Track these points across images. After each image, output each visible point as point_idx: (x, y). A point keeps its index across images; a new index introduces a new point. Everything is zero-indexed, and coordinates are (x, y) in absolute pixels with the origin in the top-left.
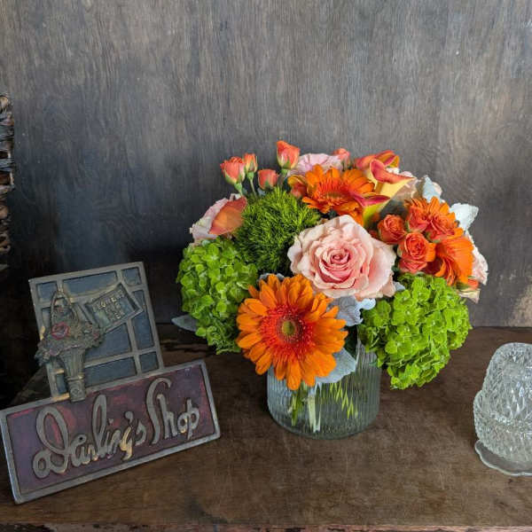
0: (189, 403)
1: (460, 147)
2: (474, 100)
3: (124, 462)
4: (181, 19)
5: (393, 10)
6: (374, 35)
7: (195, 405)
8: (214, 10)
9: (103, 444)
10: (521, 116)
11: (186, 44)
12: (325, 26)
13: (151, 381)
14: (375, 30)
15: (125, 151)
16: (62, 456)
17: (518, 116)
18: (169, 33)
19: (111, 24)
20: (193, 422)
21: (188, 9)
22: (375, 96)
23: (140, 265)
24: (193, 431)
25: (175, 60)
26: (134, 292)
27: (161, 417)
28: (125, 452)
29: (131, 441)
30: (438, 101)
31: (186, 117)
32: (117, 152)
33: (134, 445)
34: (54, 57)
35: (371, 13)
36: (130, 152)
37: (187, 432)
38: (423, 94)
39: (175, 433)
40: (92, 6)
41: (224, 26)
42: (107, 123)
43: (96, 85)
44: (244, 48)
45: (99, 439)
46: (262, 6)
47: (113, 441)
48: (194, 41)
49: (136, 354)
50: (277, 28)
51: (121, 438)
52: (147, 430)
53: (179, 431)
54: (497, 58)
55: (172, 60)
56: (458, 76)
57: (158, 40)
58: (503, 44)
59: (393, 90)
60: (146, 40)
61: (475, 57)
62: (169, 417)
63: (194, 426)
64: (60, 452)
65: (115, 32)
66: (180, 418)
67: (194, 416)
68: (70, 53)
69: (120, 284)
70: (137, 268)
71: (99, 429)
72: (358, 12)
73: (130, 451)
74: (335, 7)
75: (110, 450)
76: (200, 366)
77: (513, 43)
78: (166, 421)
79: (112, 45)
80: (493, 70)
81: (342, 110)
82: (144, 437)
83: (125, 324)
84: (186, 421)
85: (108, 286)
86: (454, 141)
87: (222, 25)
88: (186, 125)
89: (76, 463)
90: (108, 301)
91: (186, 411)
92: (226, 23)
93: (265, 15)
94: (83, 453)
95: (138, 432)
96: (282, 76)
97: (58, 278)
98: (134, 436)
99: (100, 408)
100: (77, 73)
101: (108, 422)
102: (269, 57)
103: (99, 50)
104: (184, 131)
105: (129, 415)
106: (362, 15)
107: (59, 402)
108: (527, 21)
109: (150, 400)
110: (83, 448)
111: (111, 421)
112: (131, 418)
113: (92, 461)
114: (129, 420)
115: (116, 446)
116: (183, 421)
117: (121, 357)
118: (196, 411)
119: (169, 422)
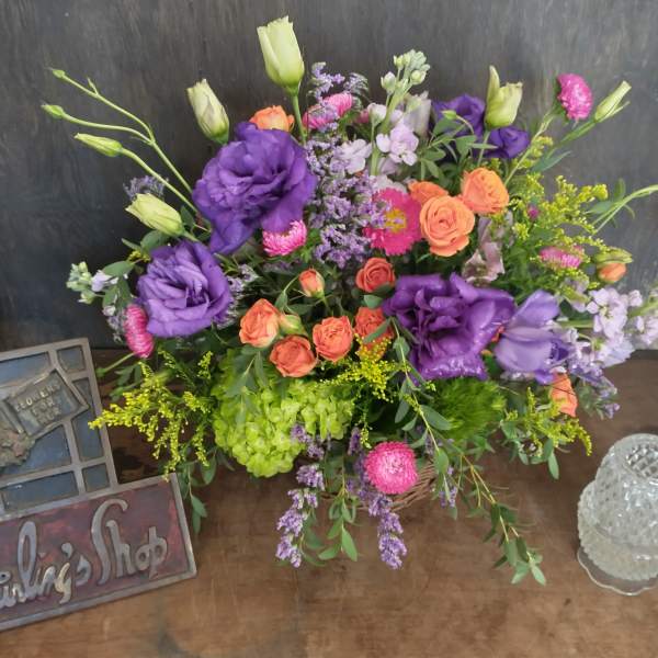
0: (153, 531)
3: (61, 605)
7: (161, 535)
9: (31, 585)
13: (98, 502)
20: (159, 556)
23: (84, 342)
24: (158, 567)
26: (74, 382)
27: (111, 549)
28: (62, 594)
29: (69, 581)
33: (73, 587)
37: (149, 568)
39: (131, 571)
45: (26, 577)
47: (45, 580)
49: (77, 467)
51: (57, 574)
52: (92, 566)
62: (123, 549)
63: (158, 561)
66: (139, 552)
67: (159, 548)
69: (55, 371)
70: (80, 347)
71: (25, 564)
73: (67, 592)
75: (41, 591)
78: (118, 553)
82: (87, 575)
83: (62, 426)
84: (148, 555)
85: (37, 374)
90: (35, 396)
91: (148, 543)
94: (6, 595)
95: (79, 569)
98: (74, 574)
99: (27, 538)
101: (37, 555)
105: (68, 548)
109: (96, 529)
110: (6, 588)
111: (42, 555)
112: (70, 552)
113: (18, 604)
114: (66, 554)
115: (49, 586)
116: (143, 555)
117: (57, 471)
118: (163, 542)
119: (123, 556)
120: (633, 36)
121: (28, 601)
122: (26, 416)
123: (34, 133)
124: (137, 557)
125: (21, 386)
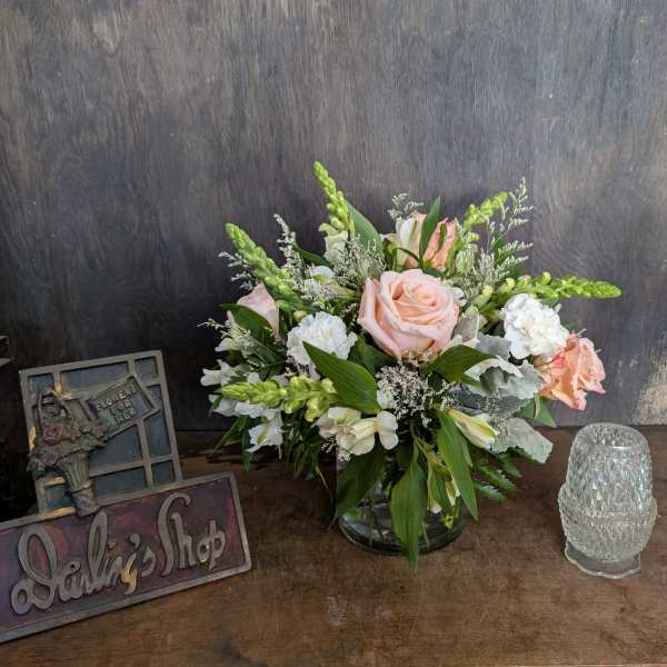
0: (213, 524)
1: (561, 207)
2: (574, 150)
3: (125, 597)
4: (222, 63)
5: (473, 48)
6: (451, 78)
7: (220, 528)
8: (260, 52)
9: (99, 575)
10: (631, 169)
11: (229, 92)
12: (392, 68)
13: (164, 495)
14: (452, 71)
15: (157, 219)
16: (47, 588)
17: (628, 169)
18: (208, 80)
19: (139, 70)
20: (217, 548)
21: (230, 52)
22: (455, 148)
23: (158, 354)
24: (216, 560)
25: (215, 111)
26: (149, 387)
27: (175, 542)
28: (128, 584)
29: (136, 571)
30: (531, 153)
31: (229, 179)
32: (147, 221)
33: (139, 578)
34: (71, 111)
35: (446, 52)
36: (163, 221)
37: (208, 561)
38: (513, 145)
39: (192, 562)
40: (116, 52)
41: (274, 71)
42: (135, 187)
43: (121, 142)
44: (296, 95)
45: (95, 566)
46: (316, 47)
47: (112, 571)
48: (237, 89)
49: (148, 462)
50: (336, 72)
51: (123, 566)
52: (157, 557)
53: (198, 560)
54: (598, 101)
55: (212, 112)
56: (553, 123)
57: (194, 88)
58: (605, 85)
59: (477, 141)
60: (180, 89)
61: (572, 101)
62: (186, 541)
63: (217, 554)
64: (45, 581)
65: (143, 80)
66: (201, 544)
67: (218, 541)
68: (90, 106)
69: (132, 377)
70: (154, 358)
71: (96, 554)
72: (430, 52)
73: (133, 584)
74: (403, 46)
75: (108, 582)
76: (228, 479)
77: (616, 84)
78: (181, 547)
79: (140, 96)
80: (594, 115)
81: (417, 166)
82: (153, 566)
83: (135, 425)
84: (208, 547)
85: (116, 379)
86: (552, 200)
87: (270, 70)
88: (231, 188)
89: (65, 595)
90: (114, 397)
91: (208, 535)
92: (276, 67)
93: (320, 57)
94: (74, 585)
95: (145, 560)
96: (344, 127)
97: (55, 369)
98: (140, 564)
99: (98, 529)
100: (99, 128)
101: (107, 546)
102: (327, 106)
103: (125, 102)
104: (228, 194)
105: (136, 539)
106: (436, 55)
107: (47, 521)
108: (631, 57)
109: (162, 520)
110: (74, 578)
111: (112, 545)
112: (138, 542)
113: (85, 595)
114: (134, 544)
115: (116, 577)
116: (204, 547)
117: (128, 465)
118: (221, 536)
119: (186, 548)
120: (620, 150)
121: (95, 592)
122: (105, 414)
123: (134, 232)
124: (199, 548)
125: (102, 388)
